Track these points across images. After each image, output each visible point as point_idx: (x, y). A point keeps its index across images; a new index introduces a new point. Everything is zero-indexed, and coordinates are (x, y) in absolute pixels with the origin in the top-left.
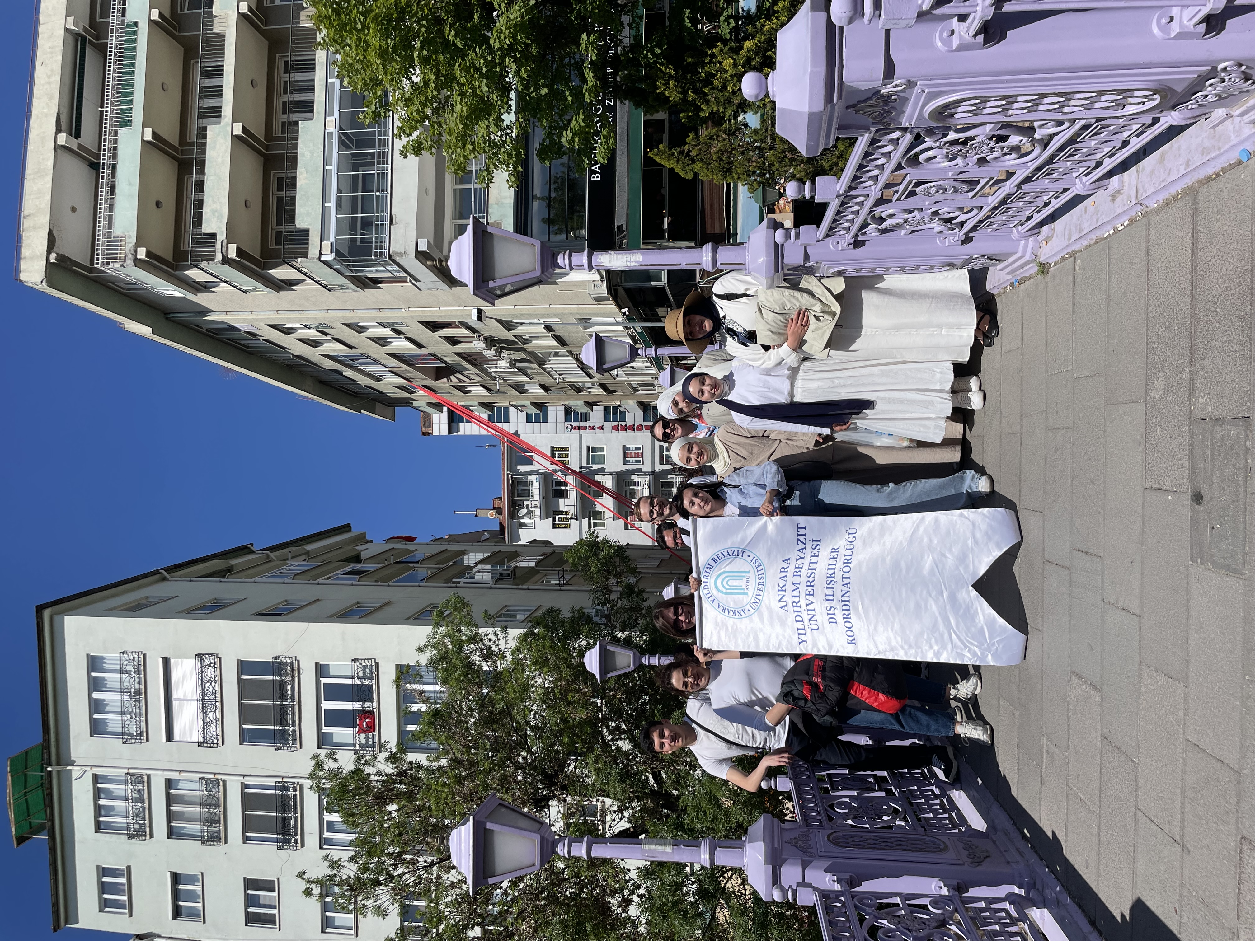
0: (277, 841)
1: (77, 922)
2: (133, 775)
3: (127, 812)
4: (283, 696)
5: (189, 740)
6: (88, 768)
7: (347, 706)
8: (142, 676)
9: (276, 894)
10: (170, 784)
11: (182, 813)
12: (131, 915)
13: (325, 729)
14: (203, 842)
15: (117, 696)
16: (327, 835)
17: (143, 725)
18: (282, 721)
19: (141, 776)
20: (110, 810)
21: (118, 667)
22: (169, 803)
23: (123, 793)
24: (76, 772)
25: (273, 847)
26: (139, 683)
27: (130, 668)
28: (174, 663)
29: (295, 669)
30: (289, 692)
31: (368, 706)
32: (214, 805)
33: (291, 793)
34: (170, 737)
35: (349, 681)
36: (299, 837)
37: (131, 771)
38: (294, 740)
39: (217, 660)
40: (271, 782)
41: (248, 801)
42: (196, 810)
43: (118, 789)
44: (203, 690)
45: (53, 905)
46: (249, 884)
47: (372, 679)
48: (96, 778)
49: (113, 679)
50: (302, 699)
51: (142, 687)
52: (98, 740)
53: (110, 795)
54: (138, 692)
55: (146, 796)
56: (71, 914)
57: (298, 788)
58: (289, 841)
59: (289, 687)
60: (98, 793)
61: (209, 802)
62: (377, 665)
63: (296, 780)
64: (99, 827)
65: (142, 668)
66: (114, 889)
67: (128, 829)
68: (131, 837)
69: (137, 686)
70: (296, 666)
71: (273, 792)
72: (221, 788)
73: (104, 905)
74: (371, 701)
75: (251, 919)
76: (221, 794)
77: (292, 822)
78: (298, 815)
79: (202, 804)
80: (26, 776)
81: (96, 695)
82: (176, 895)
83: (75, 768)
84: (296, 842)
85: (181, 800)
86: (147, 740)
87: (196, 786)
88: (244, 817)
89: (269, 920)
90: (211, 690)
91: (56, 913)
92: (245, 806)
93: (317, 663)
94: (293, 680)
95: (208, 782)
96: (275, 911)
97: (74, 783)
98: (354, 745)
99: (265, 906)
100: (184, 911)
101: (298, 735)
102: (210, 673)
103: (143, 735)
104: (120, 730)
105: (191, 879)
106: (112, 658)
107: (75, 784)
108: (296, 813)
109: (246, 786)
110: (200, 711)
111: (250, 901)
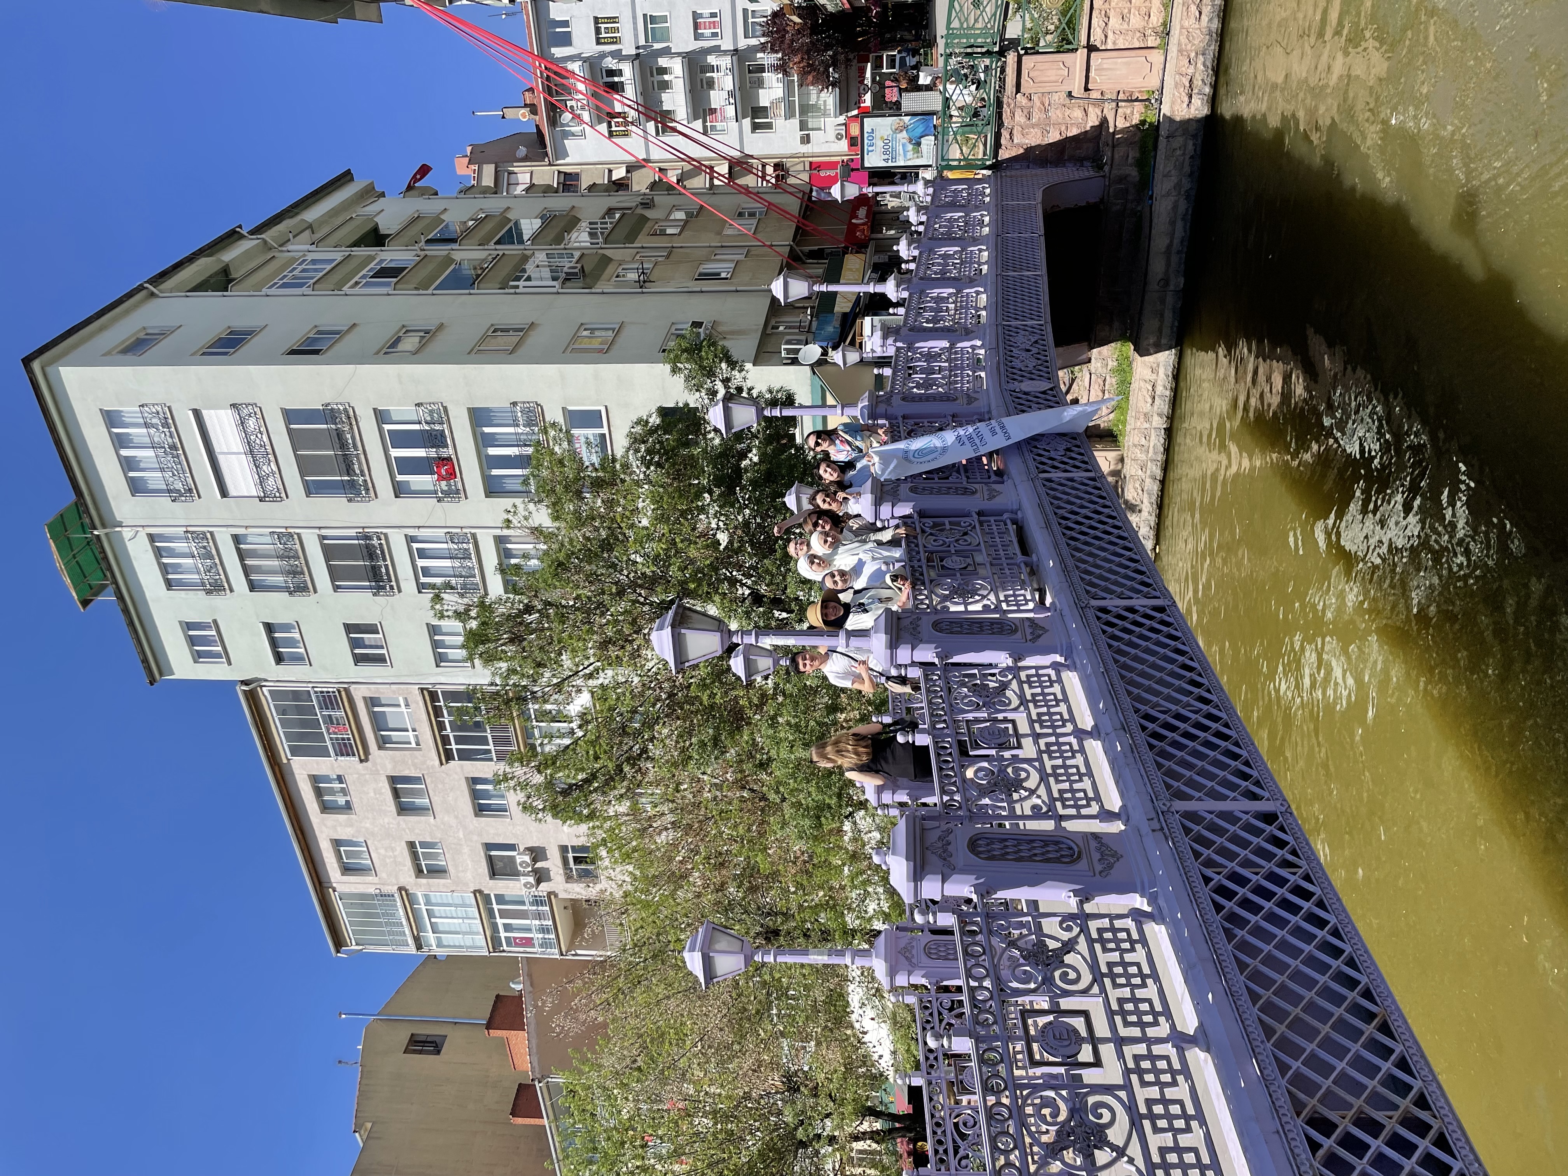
0: (371, 588)
1: (173, 674)
2: (192, 533)
3: (197, 568)
4: (343, 445)
5: (246, 494)
6: (140, 529)
7: (420, 453)
8: (173, 429)
9: (381, 636)
10: (237, 539)
11: (259, 566)
12: (230, 663)
13: (400, 478)
14: (290, 593)
15: (150, 453)
16: (423, 580)
17: (190, 480)
18: (349, 471)
19: (204, 533)
20: (176, 568)
21: (141, 421)
22: (242, 558)
23: (187, 550)
24: (127, 533)
25: (368, 594)
26: (171, 436)
27: (155, 421)
28: (205, 413)
29: (351, 418)
30: (350, 441)
31: (445, 452)
32: (293, 557)
33: (375, 542)
34: (224, 493)
35: (416, 427)
36: (394, 583)
37: (190, 529)
38: (367, 490)
39: (257, 410)
40: (352, 532)
41: (329, 552)
42: (275, 563)
43: (180, 546)
44: (249, 443)
45: (143, 662)
46: (349, 628)
47: (442, 423)
48: (152, 538)
49: (137, 433)
50: (367, 448)
51: (177, 440)
52: (140, 499)
53: (172, 553)
54: (173, 447)
55: (214, 552)
56: (164, 667)
57: (382, 537)
58: (384, 588)
59: (349, 436)
60: (159, 553)
61: (286, 554)
62: (445, 409)
63: (379, 530)
64: (169, 584)
65: (170, 421)
66: (205, 641)
67: (203, 584)
68: (209, 592)
69: (170, 440)
70: (351, 413)
71: (356, 542)
72: (297, 542)
73: (198, 657)
74: (447, 446)
75: (359, 659)
76: (298, 547)
77: (383, 570)
78: (389, 562)
79: (280, 557)
80: (68, 538)
81: (124, 452)
82: (274, 644)
83: (125, 529)
84: (392, 587)
85: (254, 554)
86: (199, 497)
87: (268, 539)
88: (330, 568)
89: (380, 659)
90: (258, 441)
91: (148, 669)
92: (328, 558)
93: (375, 410)
94: (351, 428)
95: (280, 536)
96: (384, 651)
97: (128, 544)
98: (436, 492)
99: (371, 647)
100: (285, 656)
101: (370, 485)
102: (251, 423)
103: (191, 492)
104: (165, 487)
105: (287, 627)
106: (130, 410)
107: (130, 546)
108: (385, 560)
109: (325, 538)
110: (252, 465)
111: (355, 644)
